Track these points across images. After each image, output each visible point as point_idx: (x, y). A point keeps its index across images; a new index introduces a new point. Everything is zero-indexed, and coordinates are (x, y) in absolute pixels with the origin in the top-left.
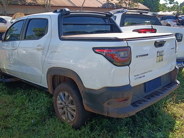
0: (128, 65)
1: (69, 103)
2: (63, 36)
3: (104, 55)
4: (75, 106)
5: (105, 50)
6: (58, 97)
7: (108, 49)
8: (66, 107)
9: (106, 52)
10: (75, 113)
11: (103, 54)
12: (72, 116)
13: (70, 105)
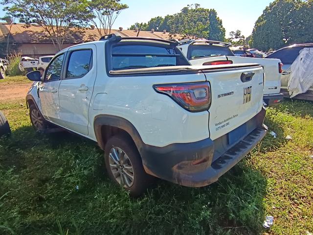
0: (207, 109)
1: (124, 163)
2: (112, 71)
3: (171, 95)
4: (132, 167)
5: (171, 87)
6: (111, 154)
7: (176, 86)
8: (121, 167)
9: (173, 91)
10: (133, 177)
11: (169, 94)
12: (130, 181)
13: (126, 166)
